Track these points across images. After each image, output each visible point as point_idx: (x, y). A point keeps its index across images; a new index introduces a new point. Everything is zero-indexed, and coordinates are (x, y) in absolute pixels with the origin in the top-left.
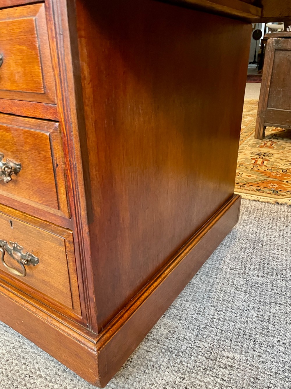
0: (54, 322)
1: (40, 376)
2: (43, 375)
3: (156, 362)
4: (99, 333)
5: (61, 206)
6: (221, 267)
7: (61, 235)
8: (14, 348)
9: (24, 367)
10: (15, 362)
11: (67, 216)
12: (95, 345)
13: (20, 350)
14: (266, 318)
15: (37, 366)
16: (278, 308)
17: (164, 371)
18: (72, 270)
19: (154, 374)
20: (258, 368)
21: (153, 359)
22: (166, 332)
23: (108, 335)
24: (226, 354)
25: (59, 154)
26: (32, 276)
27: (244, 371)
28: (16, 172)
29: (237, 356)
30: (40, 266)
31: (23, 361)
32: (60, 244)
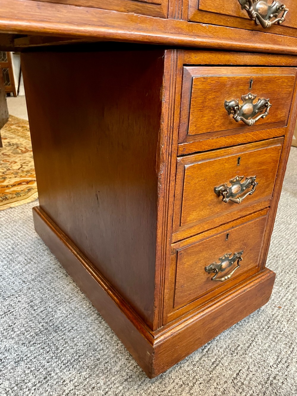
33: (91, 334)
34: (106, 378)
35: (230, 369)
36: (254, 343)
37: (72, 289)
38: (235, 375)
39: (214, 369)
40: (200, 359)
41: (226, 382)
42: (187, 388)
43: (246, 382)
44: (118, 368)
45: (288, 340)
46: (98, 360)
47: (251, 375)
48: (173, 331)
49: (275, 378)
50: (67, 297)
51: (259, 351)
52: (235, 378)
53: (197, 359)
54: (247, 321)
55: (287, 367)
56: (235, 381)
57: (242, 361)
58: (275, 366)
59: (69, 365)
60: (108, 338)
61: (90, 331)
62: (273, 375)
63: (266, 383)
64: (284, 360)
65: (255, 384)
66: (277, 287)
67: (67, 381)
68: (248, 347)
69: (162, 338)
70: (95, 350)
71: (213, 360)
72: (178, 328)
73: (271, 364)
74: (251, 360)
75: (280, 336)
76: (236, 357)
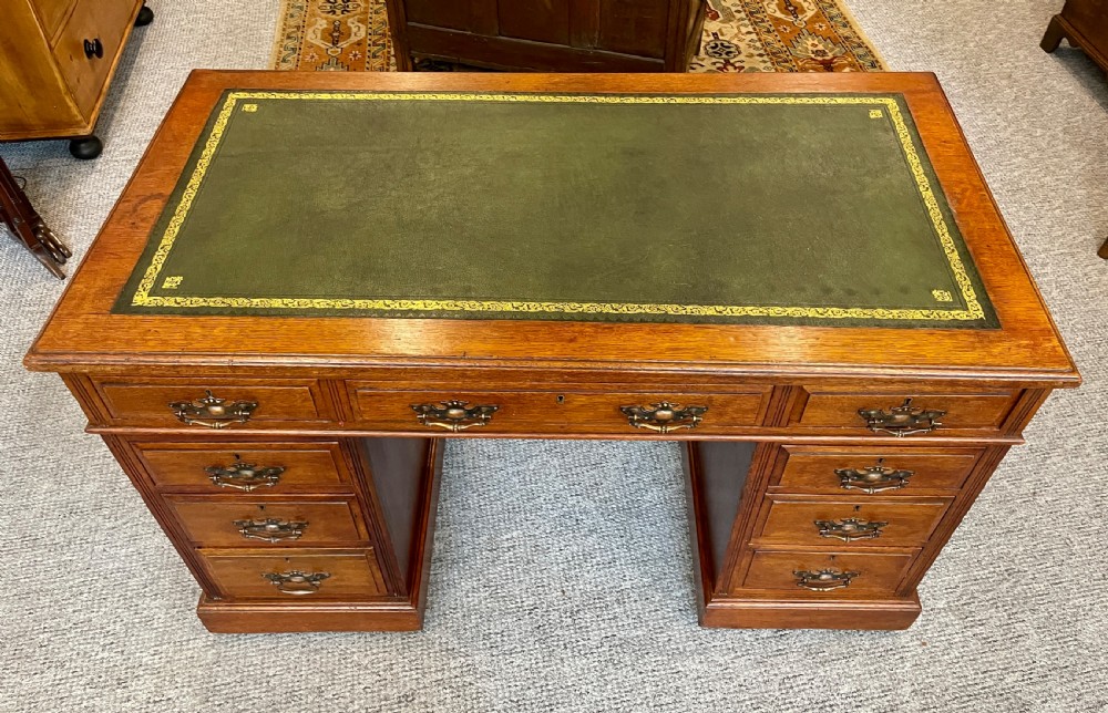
1: (354, 653)
2: (355, 650)
3: (449, 580)
4: (409, 594)
5: (362, 537)
7: (361, 552)
8: (303, 647)
9: (330, 655)
10: (318, 657)
11: (368, 540)
13: (312, 645)
14: (528, 479)
15: (342, 647)
16: (535, 461)
17: (460, 584)
18: (375, 569)
19: (453, 590)
20: (534, 536)
21: (445, 578)
22: (442, 545)
23: (415, 591)
24: (505, 537)
25: (357, 510)
27: (525, 544)
30: (332, 578)
31: (325, 651)
32: (361, 559)
33: (671, 542)
35: (791, 667)
36: (844, 661)
37: (677, 470)
38: (790, 675)
39: (775, 655)
40: (768, 638)
41: (776, 675)
42: (733, 655)
43: (796, 689)
44: (679, 594)
45: (889, 683)
46: (665, 574)
47: (807, 687)
48: (734, 604)
49: (831, 706)
50: (667, 477)
51: (841, 671)
52: (788, 677)
53: (765, 635)
55: (857, 707)
56: (786, 680)
57: (811, 668)
58: (844, 696)
59: (637, 562)
60: (686, 556)
61: (671, 537)
62: (832, 703)
63: (817, 703)
64: (861, 698)
65: (804, 696)
67: (627, 578)
68: (834, 660)
69: (719, 604)
70: (666, 562)
71: (780, 647)
72: (741, 604)
73: (841, 692)
74: (823, 674)
75: (885, 674)
76: (809, 660)
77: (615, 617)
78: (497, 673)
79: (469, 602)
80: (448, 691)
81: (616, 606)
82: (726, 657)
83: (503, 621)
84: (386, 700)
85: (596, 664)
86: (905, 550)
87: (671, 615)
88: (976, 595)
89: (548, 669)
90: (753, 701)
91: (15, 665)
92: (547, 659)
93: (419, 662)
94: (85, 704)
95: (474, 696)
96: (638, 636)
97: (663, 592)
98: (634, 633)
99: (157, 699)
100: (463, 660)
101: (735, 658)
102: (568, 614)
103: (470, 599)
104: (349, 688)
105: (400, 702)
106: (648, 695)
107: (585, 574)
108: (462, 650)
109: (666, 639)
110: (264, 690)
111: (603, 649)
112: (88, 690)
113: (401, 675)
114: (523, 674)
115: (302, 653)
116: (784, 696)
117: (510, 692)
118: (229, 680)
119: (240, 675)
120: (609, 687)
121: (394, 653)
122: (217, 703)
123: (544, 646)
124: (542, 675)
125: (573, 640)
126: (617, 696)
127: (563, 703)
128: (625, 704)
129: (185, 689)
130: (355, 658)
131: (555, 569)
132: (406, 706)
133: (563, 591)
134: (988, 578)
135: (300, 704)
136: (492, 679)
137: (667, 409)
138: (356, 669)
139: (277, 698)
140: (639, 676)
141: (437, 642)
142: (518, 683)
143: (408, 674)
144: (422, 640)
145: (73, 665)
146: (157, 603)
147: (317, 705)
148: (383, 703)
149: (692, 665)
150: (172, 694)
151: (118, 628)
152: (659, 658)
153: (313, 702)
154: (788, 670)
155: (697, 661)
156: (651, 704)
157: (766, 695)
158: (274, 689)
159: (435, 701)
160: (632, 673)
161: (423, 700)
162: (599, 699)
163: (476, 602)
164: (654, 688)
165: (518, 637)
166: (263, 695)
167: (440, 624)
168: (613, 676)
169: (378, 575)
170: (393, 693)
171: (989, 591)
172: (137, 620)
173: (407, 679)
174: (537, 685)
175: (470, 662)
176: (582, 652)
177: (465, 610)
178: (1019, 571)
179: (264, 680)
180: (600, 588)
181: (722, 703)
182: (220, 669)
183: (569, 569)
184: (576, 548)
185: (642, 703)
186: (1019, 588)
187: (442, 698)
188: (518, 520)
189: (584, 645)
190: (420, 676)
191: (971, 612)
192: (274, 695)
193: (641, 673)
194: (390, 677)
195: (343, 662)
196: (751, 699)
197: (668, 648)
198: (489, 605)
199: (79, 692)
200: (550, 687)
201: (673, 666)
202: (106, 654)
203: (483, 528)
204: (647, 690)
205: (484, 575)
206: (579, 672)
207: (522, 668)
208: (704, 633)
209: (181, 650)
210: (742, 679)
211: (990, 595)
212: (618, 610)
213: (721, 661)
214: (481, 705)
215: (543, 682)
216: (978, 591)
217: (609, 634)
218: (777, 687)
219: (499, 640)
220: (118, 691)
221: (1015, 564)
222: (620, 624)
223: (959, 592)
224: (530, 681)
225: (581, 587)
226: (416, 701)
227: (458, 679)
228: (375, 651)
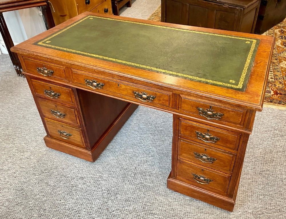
0: (79, 149)
1: (76, 163)
2: (77, 163)
4: (91, 149)
5: (78, 123)
6: (131, 123)
7: (78, 129)
8: (66, 158)
10: (67, 161)
11: (80, 125)
12: (91, 152)
13: (68, 158)
14: (142, 138)
15: (74, 161)
16: (146, 135)
17: (110, 157)
18: (82, 137)
19: (108, 158)
20: (136, 152)
21: (108, 154)
23: (94, 150)
24: (128, 150)
25: (76, 113)
26: (70, 139)
27: (132, 154)
28: (64, 115)
29: (131, 150)
30: (72, 136)
31: (70, 161)
32: (78, 131)
34: (163, 179)
35: (190, 210)
36: (208, 215)
39: (187, 205)
41: (184, 210)
42: (174, 200)
43: (189, 216)
46: (166, 173)
47: (192, 217)
48: (176, 181)
51: (206, 217)
52: (188, 212)
53: (187, 199)
54: (218, 209)
56: (187, 213)
57: (196, 212)
59: (160, 167)
66: (252, 216)
67: (155, 171)
68: (205, 213)
69: (171, 180)
71: (190, 204)
72: (177, 182)
74: (199, 215)
76: (197, 210)
77: (146, 179)
78: (107, 181)
79: (110, 162)
80: (93, 180)
81: (148, 176)
82: (172, 200)
83: (116, 169)
84: (77, 177)
85: (135, 188)
86: (225, 174)
87: (162, 184)
88: (264, 213)
89: (121, 185)
90: (174, 214)
91: (5, 141)
92: (122, 182)
93: (90, 171)
94: (14, 153)
95: (98, 184)
96: (150, 186)
97: (163, 177)
98: (149, 184)
99: (28, 158)
100: (101, 174)
101: (175, 201)
102: (134, 174)
103: (111, 161)
104: (70, 171)
105: (80, 178)
106: (144, 201)
107: (144, 166)
108: (102, 172)
109: (157, 189)
110: (52, 164)
111: (138, 185)
112: (16, 151)
113: (84, 172)
114: (114, 183)
115: (65, 159)
116: (184, 217)
117: (108, 186)
118: (46, 159)
119: (48, 159)
120: (135, 195)
121: (85, 167)
122: (40, 163)
123: (123, 179)
124: (118, 185)
125: (132, 180)
126: (135, 198)
127: (120, 194)
128: (136, 201)
129: (35, 158)
130: (76, 165)
131: (137, 162)
132: (81, 180)
133: (136, 168)
134: (271, 209)
135: (57, 170)
136: (105, 182)
137: (144, 94)
138: (74, 167)
139: (53, 167)
140: (144, 195)
141: (97, 168)
142: (111, 185)
143: (86, 173)
144: (93, 166)
145: (17, 145)
146: (41, 138)
147: (61, 172)
148: (76, 177)
149: (161, 198)
150: (32, 158)
151: (30, 140)
152: (153, 193)
153: (60, 171)
154: (189, 210)
155: (163, 198)
156: (143, 204)
157: (178, 214)
158: (54, 165)
159: (88, 181)
160: (143, 194)
161: (86, 180)
162: (130, 197)
163: (112, 163)
164: (147, 200)
165: (118, 174)
166: (51, 165)
167: (100, 164)
168: (137, 193)
169: (83, 139)
170: (80, 175)
171: (269, 213)
172: (35, 140)
173: (85, 174)
174: (116, 187)
175: (102, 176)
176: (132, 184)
177: (108, 163)
178: (284, 212)
179: (53, 162)
180: (146, 170)
181: (164, 211)
182: (45, 156)
183: (140, 163)
184: (145, 159)
185: (141, 202)
186: (281, 216)
187: (90, 181)
188: (134, 147)
189: (134, 182)
190: (88, 174)
191: (259, 217)
192: (53, 166)
193: (145, 195)
194: (81, 172)
195: (72, 164)
196: (173, 214)
197: (156, 192)
198: (115, 164)
199: (14, 151)
200: (119, 189)
201: (155, 196)
202: (24, 145)
203: (124, 146)
204: (145, 200)
205: (118, 157)
206: (128, 188)
207: (115, 182)
208: (169, 191)
209: (40, 149)
210: (174, 207)
211: (269, 215)
212: (148, 177)
213: (170, 200)
214: (99, 187)
215: (118, 187)
216: (265, 212)
217: (142, 182)
218: (183, 213)
219: (112, 173)
220: (22, 153)
221: (283, 209)
222: (147, 181)
223: (258, 210)
224: (114, 186)
225: (141, 168)
226: (84, 180)
227: (97, 178)
228: (81, 165)
